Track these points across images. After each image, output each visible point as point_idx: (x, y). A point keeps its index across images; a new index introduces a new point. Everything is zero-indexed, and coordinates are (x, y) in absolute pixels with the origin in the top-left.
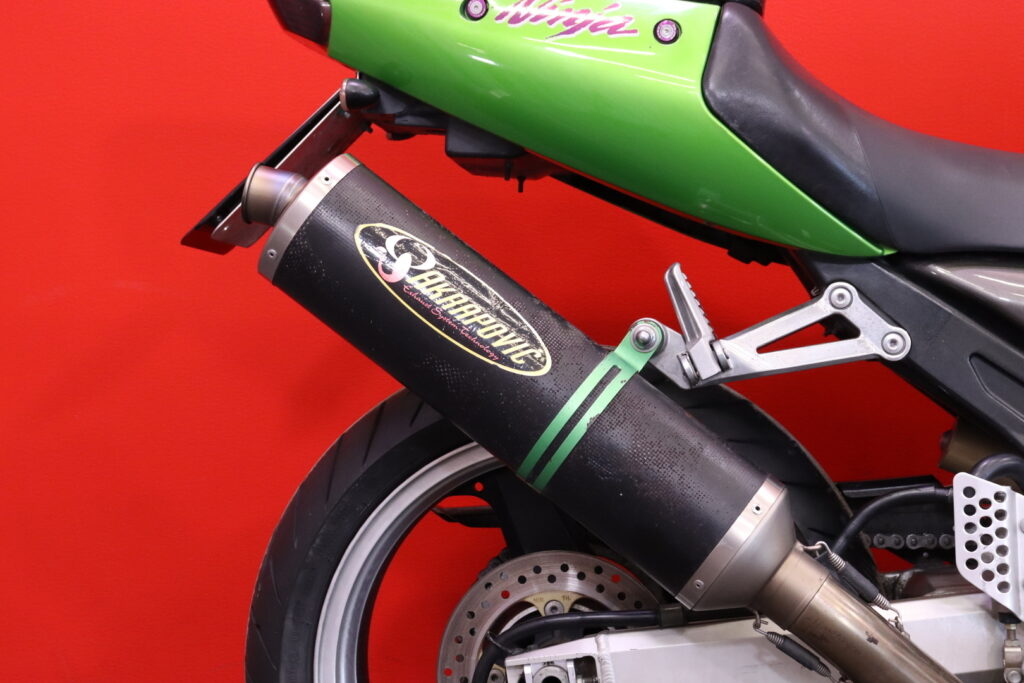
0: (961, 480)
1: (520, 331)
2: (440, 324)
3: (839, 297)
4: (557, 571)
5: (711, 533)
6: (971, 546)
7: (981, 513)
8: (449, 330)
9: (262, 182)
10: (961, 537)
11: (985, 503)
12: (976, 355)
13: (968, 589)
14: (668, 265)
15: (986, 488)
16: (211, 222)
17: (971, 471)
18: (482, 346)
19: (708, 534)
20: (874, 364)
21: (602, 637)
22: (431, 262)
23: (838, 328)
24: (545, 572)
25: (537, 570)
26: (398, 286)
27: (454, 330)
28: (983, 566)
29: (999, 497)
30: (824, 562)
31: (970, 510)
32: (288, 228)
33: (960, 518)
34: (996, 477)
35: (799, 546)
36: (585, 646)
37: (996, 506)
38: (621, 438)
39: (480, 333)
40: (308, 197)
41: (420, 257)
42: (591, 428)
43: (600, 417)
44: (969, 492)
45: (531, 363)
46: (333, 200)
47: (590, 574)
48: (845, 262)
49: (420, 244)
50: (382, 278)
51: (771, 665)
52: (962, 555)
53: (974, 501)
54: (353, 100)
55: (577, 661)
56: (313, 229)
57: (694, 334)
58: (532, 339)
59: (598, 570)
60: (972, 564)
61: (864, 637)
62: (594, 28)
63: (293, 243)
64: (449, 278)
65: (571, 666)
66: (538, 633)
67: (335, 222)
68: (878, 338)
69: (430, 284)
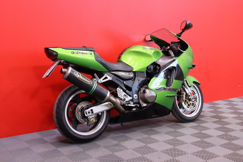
2: (82, 80)
4: (84, 103)
10: (118, 93)
12: (116, 79)
17: (118, 88)
19: (106, 95)
20: (109, 80)
21: (92, 107)
22: (80, 75)
23: (106, 78)
26: (79, 77)
27: (84, 81)
28: (120, 95)
33: (118, 92)
34: (120, 88)
35: (111, 95)
37: (120, 90)
38: (98, 88)
39: (86, 81)
40: (69, 71)
44: (118, 90)
45: (90, 83)
47: (87, 103)
48: (105, 72)
49: (80, 74)
50: (77, 77)
52: (118, 95)
53: (119, 90)
55: (91, 110)
58: (89, 81)
60: (119, 95)
62: (84, 54)
63: (69, 75)
67: (72, 73)
68: (109, 78)
69: (81, 77)
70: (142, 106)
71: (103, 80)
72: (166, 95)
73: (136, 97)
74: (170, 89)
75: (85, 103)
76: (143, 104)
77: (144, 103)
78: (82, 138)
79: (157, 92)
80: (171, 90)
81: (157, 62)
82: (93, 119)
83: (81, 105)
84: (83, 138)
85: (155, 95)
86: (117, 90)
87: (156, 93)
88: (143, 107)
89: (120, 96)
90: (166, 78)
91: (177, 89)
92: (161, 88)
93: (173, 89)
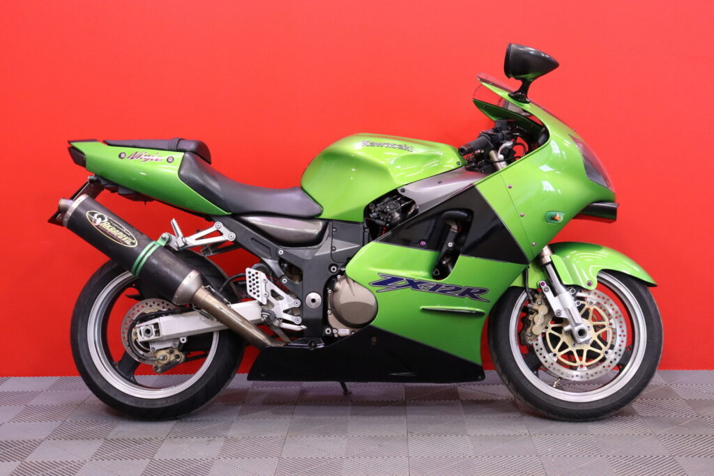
0: (248, 270)
1: (129, 236)
2: (108, 235)
3: (218, 226)
4: (152, 304)
5: (177, 284)
6: (250, 286)
7: (252, 278)
8: (111, 237)
9: (63, 202)
10: (248, 284)
11: (253, 275)
12: (252, 239)
13: (254, 299)
14: (172, 219)
15: (253, 271)
16: (56, 215)
17: (251, 267)
18: (119, 240)
19: (176, 284)
21: (161, 318)
24: (149, 304)
25: (147, 304)
26: (98, 226)
28: (253, 291)
29: (257, 273)
30: (209, 290)
31: (250, 277)
32: (69, 213)
33: (248, 279)
34: (257, 269)
35: (203, 287)
36: (156, 320)
37: (256, 275)
38: (154, 261)
39: (119, 237)
40: (74, 205)
41: (103, 219)
42: (148, 259)
43: (150, 256)
44: (249, 273)
45: (134, 244)
46: (82, 205)
47: (161, 304)
49: (104, 215)
50: (93, 224)
51: (204, 321)
52: (248, 289)
53: (251, 275)
54: (91, 181)
55: (155, 324)
56: (76, 213)
57: (178, 236)
58: (132, 238)
59: (163, 303)
60: (251, 291)
61: (218, 308)
62: (152, 160)
63: (71, 217)
64: (111, 224)
65: (153, 326)
66: (144, 318)
67: (81, 211)
68: (228, 236)
69: (106, 225)
70: (336, 336)
71: (197, 239)
72: (422, 307)
73: (313, 301)
74: (438, 286)
75: (154, 303)
76: (337, 328)
77: (344, 326)
78: (127, 403)
79: (377, 291)
80: (444, 292)
81: (403, 190)
82: (164, 353)
83: (140, 307)
84: (131, 404)
85: (372, 302)
86: (245, 272)
87: (377, 294)
88: (339, 337)
89: (254, 293)
90: (427, 247)
91: (483, 291)
92: (395, 279)
93: (457, 289)
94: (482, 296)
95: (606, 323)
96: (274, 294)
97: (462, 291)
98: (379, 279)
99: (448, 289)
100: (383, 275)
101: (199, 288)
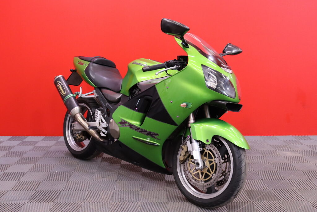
3: (94, 91)
11: (97, 112)
17: (97, 109)
22: (60, 84)
26: (58, 87)
28: (96, 118)
36: (75, 123)
45: (64, 94)
58: (65, 92)
68: (95, 95)
69: (60, 87)
71: (86, 95)
72: (133, 137)
79: (120, 126)
80: (140, 132)
81: (138, 84)
82: (78, 135)
87: (120, 128)
90: (138, 111)
91: (156, 135)
92: (125, 122)
93: (145, 131)
94: (156, 137)
95: (213, 160)
96: (102, 121)
97: (147, 133)
98: (121, 121)
99: (142, 131)
100: (122, 120)
101: (78, 113)
